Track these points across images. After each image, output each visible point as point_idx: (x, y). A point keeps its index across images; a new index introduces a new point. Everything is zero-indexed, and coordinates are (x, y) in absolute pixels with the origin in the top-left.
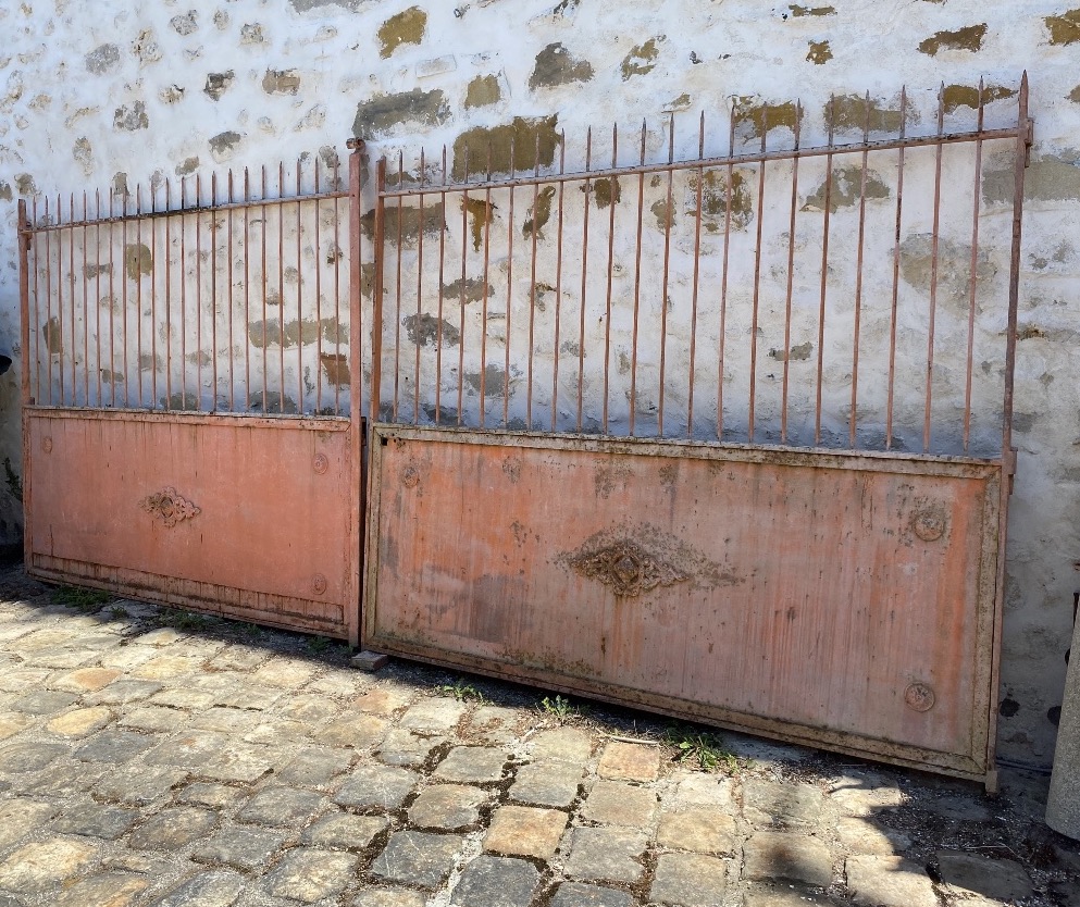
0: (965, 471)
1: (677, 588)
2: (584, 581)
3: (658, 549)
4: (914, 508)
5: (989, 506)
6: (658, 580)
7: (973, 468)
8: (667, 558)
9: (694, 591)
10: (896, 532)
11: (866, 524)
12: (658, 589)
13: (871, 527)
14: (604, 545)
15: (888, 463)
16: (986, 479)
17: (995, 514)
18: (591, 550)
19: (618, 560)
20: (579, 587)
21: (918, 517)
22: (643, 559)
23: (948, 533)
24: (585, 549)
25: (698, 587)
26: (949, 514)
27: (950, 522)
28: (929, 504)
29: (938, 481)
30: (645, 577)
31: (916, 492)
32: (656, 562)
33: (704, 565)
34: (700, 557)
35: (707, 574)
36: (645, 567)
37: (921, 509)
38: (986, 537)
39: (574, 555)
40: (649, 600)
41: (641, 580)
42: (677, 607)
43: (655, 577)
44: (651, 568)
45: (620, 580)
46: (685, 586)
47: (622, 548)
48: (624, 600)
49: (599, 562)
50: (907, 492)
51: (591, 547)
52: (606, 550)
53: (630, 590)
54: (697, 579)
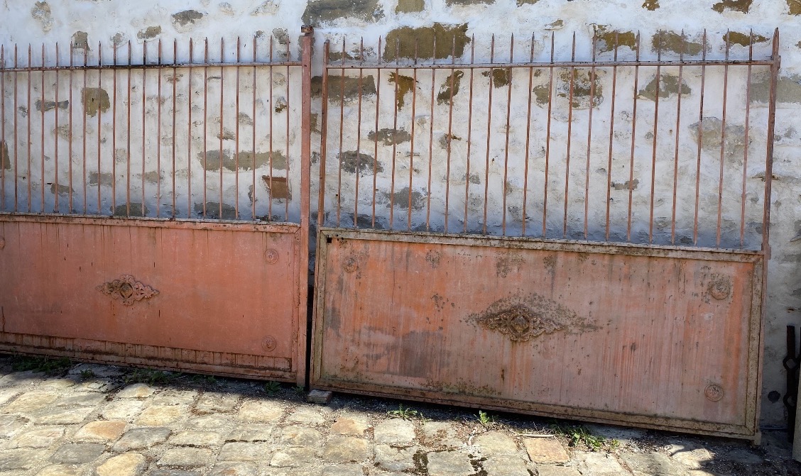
0: (742, 258)
1: (556, 334)
2: (488, 333)
3: (543, 310)
4: (710, 280)
5: (756, 278)
6: (543, 330)
7: (747, 256)
8: (548, 316)
9: (567, 336)
10: (700, 295)
11: (681, 290)
12: (542, 336)
13: (684, 292)
14: (503, 308)
15: (695, 254)
16: (754, 263)
17: (760, 283)
18: (494, 312)
19: (513, 319)
20: (485, 337)
21: (713, 285)
22: (533, 316)
23: (731, 294)
24: (489, 311)
25: (571, 333)
26: (732, 283)
27: (732, 288)
28: (720, 277)
29: (725, 264)
30: (534, 328)
31: (712, 271)
32: (542, 318)
33: (575, 319)
34: (572, 314)
35: (577, 325)
36: (534, 322)
37: (715, 280)
38: (754, 296)
39: (481, 316)
40: (536, 343)
41: (531, 331)
42: (556, 347)
43: (541, 328)
44: (538, 322)
45: (515, 331)
46: (562, 333)
47: (517, 310)
48: (518, 344)
49: (500, 320)
50: (707, 271)
51: (493, 310)
52: (504, 312)
53: (523, 338)
54: (570, 328)
